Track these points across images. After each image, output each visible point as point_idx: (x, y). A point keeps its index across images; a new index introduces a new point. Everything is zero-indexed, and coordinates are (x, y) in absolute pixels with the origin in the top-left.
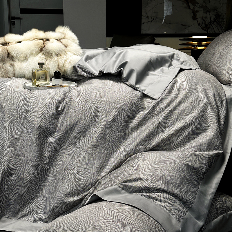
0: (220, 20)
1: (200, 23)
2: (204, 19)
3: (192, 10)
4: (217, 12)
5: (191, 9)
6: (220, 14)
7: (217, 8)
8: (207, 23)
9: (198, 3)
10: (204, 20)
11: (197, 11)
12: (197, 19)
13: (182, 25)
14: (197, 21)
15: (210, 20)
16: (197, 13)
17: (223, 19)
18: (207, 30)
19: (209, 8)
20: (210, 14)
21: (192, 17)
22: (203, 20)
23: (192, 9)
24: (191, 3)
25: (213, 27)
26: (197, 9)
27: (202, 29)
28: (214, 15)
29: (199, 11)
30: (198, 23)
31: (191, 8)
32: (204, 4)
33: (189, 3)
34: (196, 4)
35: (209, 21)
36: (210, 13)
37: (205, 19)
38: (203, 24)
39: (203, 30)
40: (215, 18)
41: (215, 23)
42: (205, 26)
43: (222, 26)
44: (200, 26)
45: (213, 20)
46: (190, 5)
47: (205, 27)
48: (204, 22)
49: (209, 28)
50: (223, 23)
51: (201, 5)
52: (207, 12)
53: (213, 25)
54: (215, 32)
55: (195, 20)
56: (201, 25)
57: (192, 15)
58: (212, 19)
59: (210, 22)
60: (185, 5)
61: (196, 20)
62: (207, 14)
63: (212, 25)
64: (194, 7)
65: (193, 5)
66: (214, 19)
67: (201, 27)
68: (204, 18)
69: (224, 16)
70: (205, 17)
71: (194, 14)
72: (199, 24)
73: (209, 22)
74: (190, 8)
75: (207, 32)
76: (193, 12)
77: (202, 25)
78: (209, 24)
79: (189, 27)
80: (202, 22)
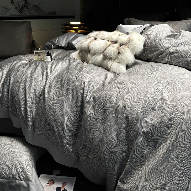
0: (28, 5)
8: (20, 7)
12: (14, 3)
13: (5, 8)
15: (22, 4)
21: (11, 1)
28: (24, 1)
30: (15, 6)
37: (19, 3)
38: (18, 8)
39: (19, 12)
41: (25, 7)
43: (30, 10)
45: (24, 5)
50: (29, 7)
54: (26, 14)
61: (13, 5)
66: (24, 3)
69: (29, 2)
72: (16, 8)
73: (22, 6)
75: (22, 14)
78: (22, 7)
79: (10, 10)
80: (17, 6)
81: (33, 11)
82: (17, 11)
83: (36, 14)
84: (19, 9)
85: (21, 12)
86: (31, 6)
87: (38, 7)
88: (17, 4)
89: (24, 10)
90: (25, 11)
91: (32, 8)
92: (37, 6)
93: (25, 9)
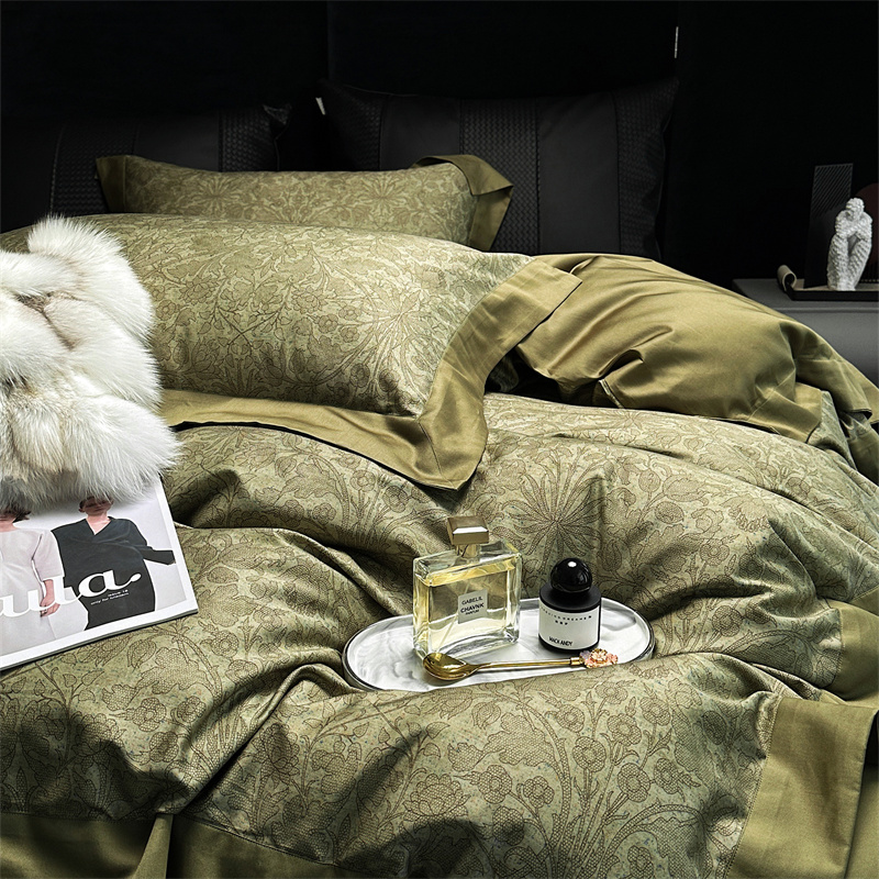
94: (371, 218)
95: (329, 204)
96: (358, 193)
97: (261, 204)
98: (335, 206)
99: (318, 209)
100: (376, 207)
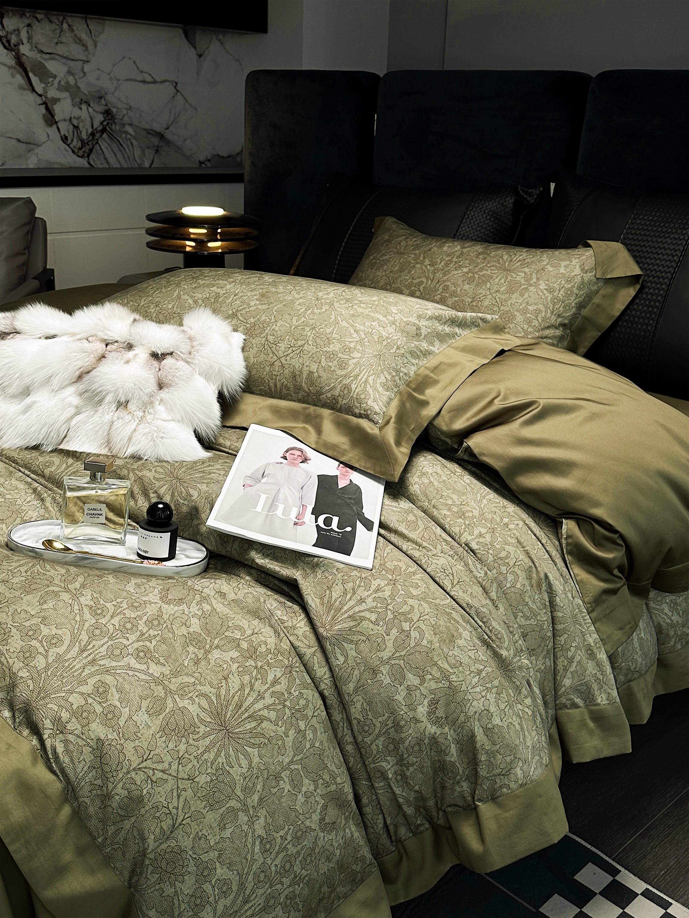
0: (118, 128)
1: (67, 134)
2: (76, 124)
3: (40, 95)
4: (106, 105)
5: (37, 93)
6: (114, 110)
7: (106, 94)
8: (84, 136)
9: (55, 77)
10: (76, 127)
11: (56, 100)
12: (56, 123)
13: (19, 141)
14: (58, 129)
15: (92, 127)
16: (54, 107)
17: (124, 125)
18: (86, 155)
19: (87, 93)
20: (90, 110)
21: (44, 115)
22: (74, 126)
23: (39, 93)
24: (35, 75)
25: (103, 147)
26: (52, 93)
27: (73, 152)
28: (101, 113)
29: (59, 100)
30: (62, 134)
31: (37, 90)
32: (71, 79)
33: (31, 75)
34: (50, 80)
35: (90, 130)
36: (89, 105)
37: (79, 123)
39: (78, 156)
40: (104, 121)
41: (105, 135)
42: (79, 144)
43: (125, 146)
44: (68, 145)
45: (100, 128)
46: (35, 80)
47: (80, 149)
48: (76, 134)
49: (91, 150)
50: (124, 135)
51: (62, 83)
52: (81, 103)
53: (100, 142)
54: (108, 163)
55: (51, 125)
56: (69, 142)
57: (43, 109)
58: (96, 124)
59: (93, 134)
60: (19, 79)
61: (55, 127)
62: (81, 109)
63: (97, 143)
64: (43, 85)
65: (41, 81)
66: (102, 123)
67: (71, 146)
68: (75, 122)
69: (124, 117)
70: (79, 118)
71: (47, 108)
72: (64, 139)
73: (89, 133)
74: (33, 90)
75: (89, 163)
76: (45, 103)
77: (72, 140)
78: (91, 138)
79: (39, 146)
80: (71, 134)
81: (137, 152)
82: (70, 152)
83: (152, 164)
84: (76, 143)
85: (88, 156)
86: (133, 133)
87: (161, 136)
88: (72, 127)
89: (101, 149)
90: (104, 150)
91: (134, 141)
92: (160, 133)
93: (104, 143)
94: (488, 285)
95: (465, 270)
96: (492, 264)
97: (422, 263)
98: (467, 273)
99: (456, 272)
100: (497, 277)
